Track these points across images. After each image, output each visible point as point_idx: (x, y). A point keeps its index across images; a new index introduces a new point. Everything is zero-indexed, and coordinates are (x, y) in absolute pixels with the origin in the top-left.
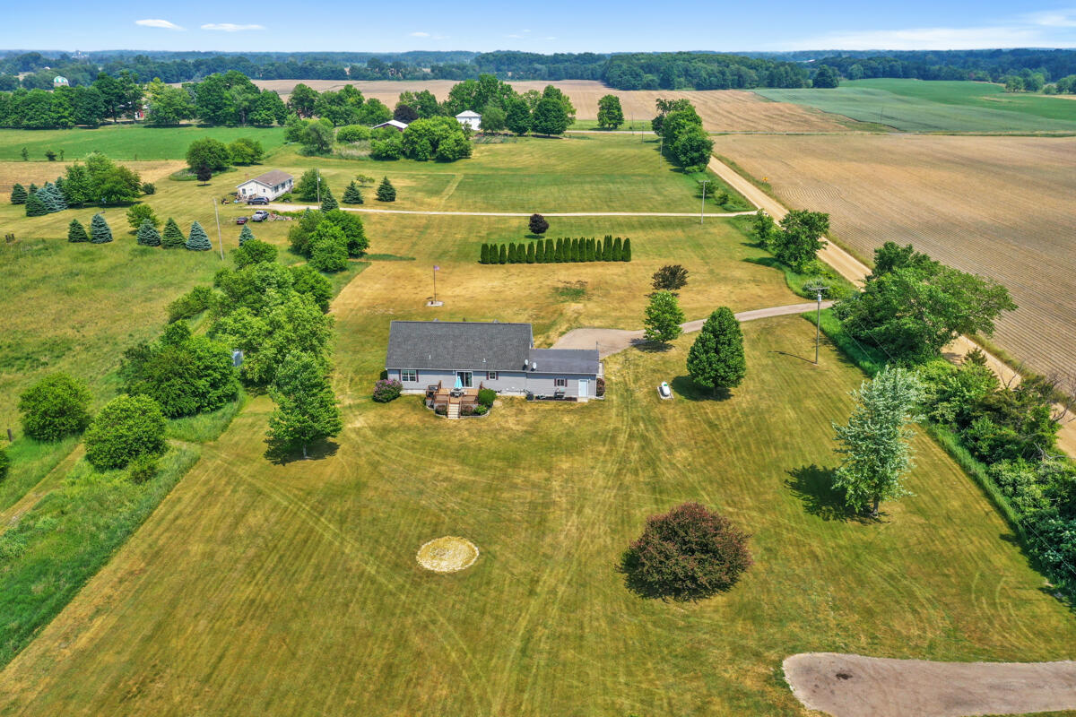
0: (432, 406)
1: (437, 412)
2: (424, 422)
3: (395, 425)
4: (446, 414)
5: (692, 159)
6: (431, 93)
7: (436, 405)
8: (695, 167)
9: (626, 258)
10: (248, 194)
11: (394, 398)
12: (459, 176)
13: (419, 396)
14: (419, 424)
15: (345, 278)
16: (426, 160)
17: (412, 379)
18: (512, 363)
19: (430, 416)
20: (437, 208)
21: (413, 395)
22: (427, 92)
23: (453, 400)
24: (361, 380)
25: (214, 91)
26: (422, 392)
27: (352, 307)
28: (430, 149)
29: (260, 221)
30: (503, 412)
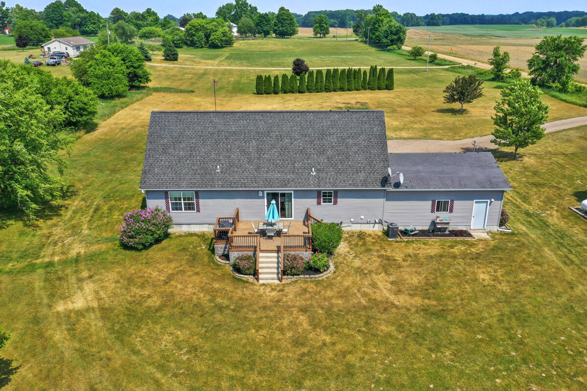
0: (226, 257)
1: (237, 269)
2: (213, 294)
3: (155, 302)
4: (255, 274)
5: (392, 41)
6: (204, 14)
7: (234, 255)
8: (395, 46)
9: (389, 87)
10: (52, 51)
11: (158, 241)
12: (227, 54)
13: (202, 236)
14: (204, 298)
15: (122, 103)
16: (202, 47)
17: (189, 207)
18: (362, 176)
19: (223, 277)
20: (212, 65)
21: (191, 235)
22: (201, 13)
23: (264, 243)
24: (111, 209)
25: (57, 11)
26: (208, 230)
27: (123, 126)
28: (204, 39)
29: (54, 65)
30: (357, 263)
